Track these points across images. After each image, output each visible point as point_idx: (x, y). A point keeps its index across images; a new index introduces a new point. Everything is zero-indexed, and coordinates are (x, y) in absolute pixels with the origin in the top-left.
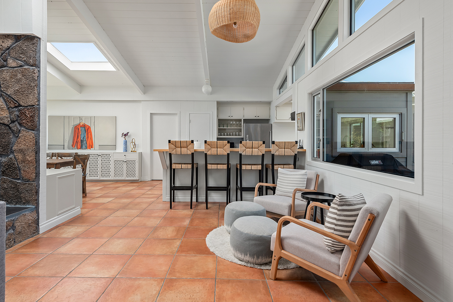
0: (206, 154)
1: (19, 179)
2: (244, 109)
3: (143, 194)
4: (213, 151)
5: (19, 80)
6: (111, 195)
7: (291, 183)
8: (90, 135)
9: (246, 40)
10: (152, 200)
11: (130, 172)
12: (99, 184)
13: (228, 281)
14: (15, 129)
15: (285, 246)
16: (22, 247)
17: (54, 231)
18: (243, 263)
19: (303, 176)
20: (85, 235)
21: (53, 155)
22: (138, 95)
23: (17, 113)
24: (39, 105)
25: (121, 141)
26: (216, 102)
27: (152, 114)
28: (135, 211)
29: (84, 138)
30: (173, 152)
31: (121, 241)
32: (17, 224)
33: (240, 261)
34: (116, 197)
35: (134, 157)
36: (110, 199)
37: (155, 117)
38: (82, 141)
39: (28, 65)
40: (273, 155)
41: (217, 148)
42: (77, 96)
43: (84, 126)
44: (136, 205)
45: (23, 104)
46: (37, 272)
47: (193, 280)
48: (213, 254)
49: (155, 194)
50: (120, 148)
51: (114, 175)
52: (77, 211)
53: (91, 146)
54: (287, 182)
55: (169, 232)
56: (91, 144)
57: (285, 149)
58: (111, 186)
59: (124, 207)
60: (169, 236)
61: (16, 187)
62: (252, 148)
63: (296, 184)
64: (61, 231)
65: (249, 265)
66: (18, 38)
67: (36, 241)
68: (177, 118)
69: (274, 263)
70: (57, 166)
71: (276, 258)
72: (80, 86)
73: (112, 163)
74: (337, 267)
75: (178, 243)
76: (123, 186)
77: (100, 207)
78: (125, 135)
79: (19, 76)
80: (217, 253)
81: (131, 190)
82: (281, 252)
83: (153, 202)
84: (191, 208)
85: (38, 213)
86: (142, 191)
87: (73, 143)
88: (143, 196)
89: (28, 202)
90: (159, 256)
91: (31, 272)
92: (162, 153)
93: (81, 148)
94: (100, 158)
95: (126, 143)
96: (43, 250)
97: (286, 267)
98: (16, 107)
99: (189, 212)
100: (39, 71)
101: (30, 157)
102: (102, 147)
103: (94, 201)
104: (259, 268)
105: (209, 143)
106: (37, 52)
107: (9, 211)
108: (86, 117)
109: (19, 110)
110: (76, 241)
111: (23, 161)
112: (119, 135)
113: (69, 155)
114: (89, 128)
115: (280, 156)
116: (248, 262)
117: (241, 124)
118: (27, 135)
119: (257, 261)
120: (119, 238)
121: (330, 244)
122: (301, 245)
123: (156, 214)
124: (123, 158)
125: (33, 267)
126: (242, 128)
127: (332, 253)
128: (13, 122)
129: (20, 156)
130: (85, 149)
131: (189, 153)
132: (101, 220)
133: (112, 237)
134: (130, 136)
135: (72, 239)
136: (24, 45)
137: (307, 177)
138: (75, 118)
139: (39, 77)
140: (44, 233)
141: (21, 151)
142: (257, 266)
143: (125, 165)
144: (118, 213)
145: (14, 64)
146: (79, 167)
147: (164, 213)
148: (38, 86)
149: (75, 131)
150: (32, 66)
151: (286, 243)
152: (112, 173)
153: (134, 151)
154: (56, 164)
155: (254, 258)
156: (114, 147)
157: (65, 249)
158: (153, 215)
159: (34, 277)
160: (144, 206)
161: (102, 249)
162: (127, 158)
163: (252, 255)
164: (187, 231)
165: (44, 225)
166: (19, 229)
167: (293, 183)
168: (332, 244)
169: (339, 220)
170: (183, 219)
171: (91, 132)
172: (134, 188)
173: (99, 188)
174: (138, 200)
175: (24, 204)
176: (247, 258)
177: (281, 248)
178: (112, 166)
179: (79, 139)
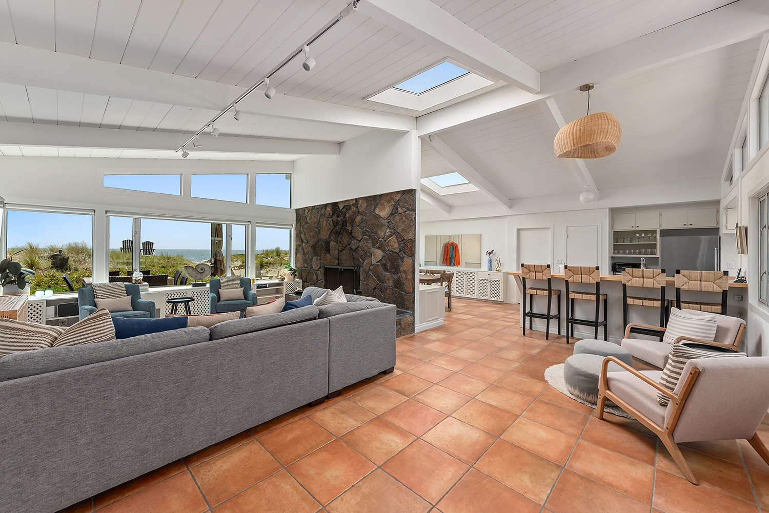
0: (567, 281)
1: (403, 291)
2: (661, 215)
3: (503, 317)
4: (577, 278)
5: (404, 222)
6: (472, 313)
7: (685, 330)
8: (457, 253)
9: (608, 153)
10: (510, 324)
11: (495, 292)
12: (464, 301)
13: (547, 404)
14: (401, 256)
15: (612, 387)
16: (405, 339)
17: (423, 333)
18: (573, 397)
19: (706, 322)
20: (445, 341)
21: (427, 272)
22: (503, 210)
23: (403, 245)
24: (415, 238)
25: (485, 259)
26: (608, 209)
27: (519, 230)
28: (489, 331)
29: (452, 256)
30: (527, 276)
31: (468, 351)
32: (402, 322)
33: (570, 395)
34: (476, 316)
35: (499, 277)
36: (470, 317)
37: (523, 233)
38: (451, 259)
39: (409, 210)
40: (678, 290)
41: (581, 275)
42: (446, 216)
43: (453, 244)
44: (492, 326)
45: (406, 239)
46: (412, 355)
47: (515, 392)
48: (546, 382)
49: (515, 319)
50: (485, 267)
51: (478, 293)
52: (440, 322)
53: (458, 264)
54: (679, 327)
55: (514, 354)
56: (458, 261)
57: (703, 283)
58: (474, 304)
59: (480, 326)
60: (511, 358)
61: (402, 297)
62: (643, 278)
63: (693, 331)
64: (428, 334)
65: (579, 400)
66: (403, 192)
67: (412, 337)
68: (549, 233)
69: (599, 402)
70: (429, 282)
71: (601, 397)
72: (449, 207)
73: (476, 281)
74: (661, 420)
75: (516, 365)
76: (486, 306)
77: (460, 322)
78: (490, 253)
79: (404, 219)
80: (550, 382)
81: (492, 311)
82: (605, 392)
83: (510, 326)
84: (547, 339)
85: (414, 317)
86: (502, 314)
87: (444, 260)
88: (502, 319)
89: (408, 309)
90: (494, 369)
91: (409, 354)
92: (516, 276)
93: (450, 265)
94: (465, 276)
95: (490, 261)
96: (417, 344)
97: (625, 416)
98: (402, 241)
99: (544, 343)
100: (415, 214)
101: (410, 277)
102: (468, 264)
103: (456, 316)
104: (589, 405)
105: (570, 269)
106: (414, 200)
107: (398, 313)
108: (454, 236)
109: (404, 243)
110: (437, 343)
111: (406, 279)
112: (484, 253)
113: (438, 272)
114: (457, 246)
115: (689, 292)
116: (578, 397)
117: (656, 237)
118: (408, 260)
119: (587, 398)
120: (467, 349)
121: (660, 396)
122: (626, 388)
123: (508, 338)
124: (487, 277)
125: (410, 351)
126: (657, 243)
127: (661, 405)
128: (400, 251)
129: (404, 276)
130: (453, 266)
131: (545, 278)
132: (457, 332)
133: (462, 346)
134: (495, 254)
135: (434, 341)
136: (407, 197)
137: (716, 325)
138: (445, 236)
139: (415, 218)
140: (418, 333)
141: (405, 272)
142: (588, 403)
143: (489, 284)
144: (473, 330)
145: (401, 211)
146: (445, 284)
147: (516, 338)
148: (414, 225)
149: (445, 249)
150: (411, 211)
151: (612, 384)
152: (477, 292)
153: (498, 271)
154: (428, 280)
155: (583, 394)
156: (479, 265)
157: (429, 346)
158: (504, 338)
159: (410, 357)
160: (499, 328)
161: (453, 352)
162: (491, 277)
163: (582, 391)
164: (532, 358)
165: (418, 327)
166: (403, 326)
167: (688, 330)
168: (663, 396)
169: (673, 372)
170: (533, 347)
171: (458, 250)
172: (496, 309)
173: (464, 305)
174: (495, 322)
175: (406, 309)
176: (577, 392)
177: (607, 388)
178: (477, 285)
179: (448, 257)
